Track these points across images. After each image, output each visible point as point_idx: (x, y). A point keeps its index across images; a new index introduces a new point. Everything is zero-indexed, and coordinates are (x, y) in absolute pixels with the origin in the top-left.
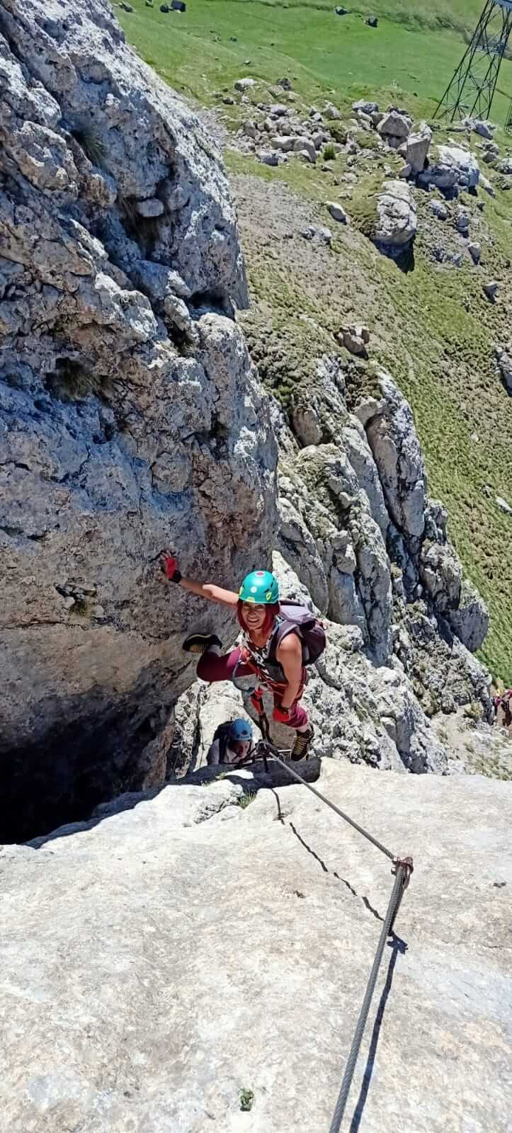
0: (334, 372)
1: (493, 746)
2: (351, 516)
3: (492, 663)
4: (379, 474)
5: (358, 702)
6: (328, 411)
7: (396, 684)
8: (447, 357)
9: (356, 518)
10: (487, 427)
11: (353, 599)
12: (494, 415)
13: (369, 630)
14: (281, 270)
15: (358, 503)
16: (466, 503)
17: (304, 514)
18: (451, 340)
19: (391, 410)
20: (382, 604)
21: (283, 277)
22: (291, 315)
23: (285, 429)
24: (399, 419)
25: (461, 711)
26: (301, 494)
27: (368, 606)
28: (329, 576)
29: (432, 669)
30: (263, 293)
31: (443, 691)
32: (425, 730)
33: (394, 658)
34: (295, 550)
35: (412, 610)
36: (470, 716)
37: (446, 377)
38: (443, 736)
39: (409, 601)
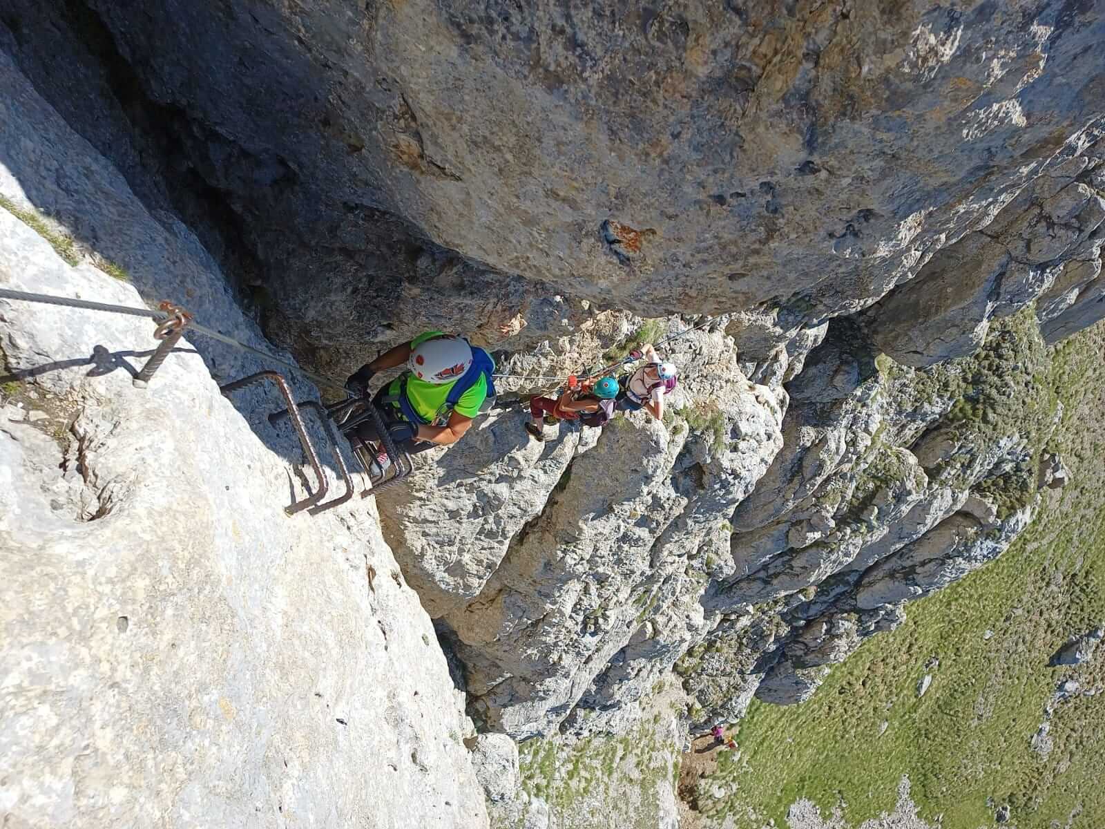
0: (1009, 457)
1: (669, 742)
2: (854, 526)
3: (753, 718)
4: (911, 543)
5: (654, 593)
6: (963, 465)
7: (690, 627)
8: (1068, 579)
9: (853, 531)
10: (1005, 645)
11: (764, 556)
12: (1021, 648)
13: (737, 583)
14: (1095, 370)
15: (871, 529)
16: (911, 645)
17: (835, 474)
18: (1090, 577)
19: (990, 533)
20: (769, 588)
21: (1087, 374)
23: (922, 425)
24: (984, 546)
25: (691, 699)
26: (857, 464)
27: (762, 574)
28: (778, 523)
29: (723, 659)
30: (1061, 359)
31: (704, 677)
32: (655, 670)
33: (719, 618)
34: (793, 476)
35: (775, 621)
36: (690, 709)
37: (1044, 584)
38: (659, 688)
39: (783, 615)
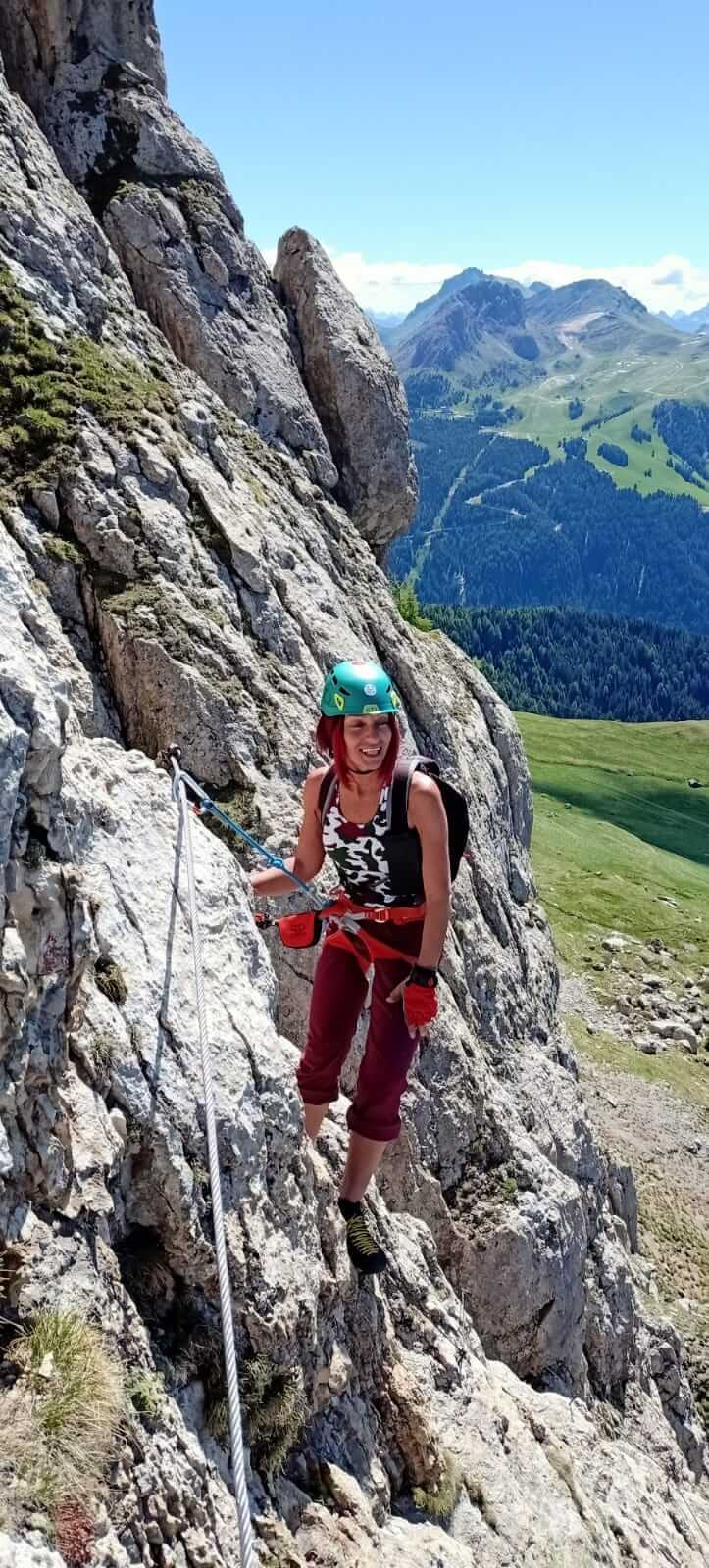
22: (679, 1251)
